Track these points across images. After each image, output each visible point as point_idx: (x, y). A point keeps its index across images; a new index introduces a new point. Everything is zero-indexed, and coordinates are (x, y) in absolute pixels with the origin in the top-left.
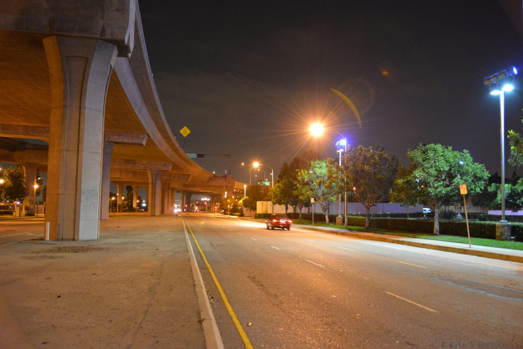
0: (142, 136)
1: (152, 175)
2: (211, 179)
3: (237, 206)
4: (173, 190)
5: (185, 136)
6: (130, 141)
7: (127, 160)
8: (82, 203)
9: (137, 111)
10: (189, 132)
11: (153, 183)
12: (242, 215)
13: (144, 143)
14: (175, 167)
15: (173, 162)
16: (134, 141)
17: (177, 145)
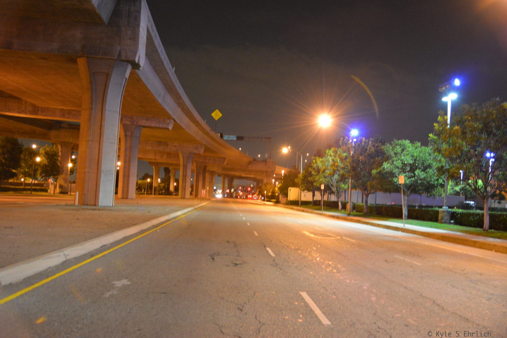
0: (168, 121)
1: (183, 158)
2: (250, 163)
3: (275, 193)
4: (212, 173)
5: (216, 119)
6: (157, 125)
7: (159, 142)
8: (102, 180)
9: (160, 100)
10: (220, 115)
11: (184, 165)
12: (278, 202)
13: (170, 127)
14: (207, 150)
15: (205, 146)
16: (161, 126)
17: (207, 128)
